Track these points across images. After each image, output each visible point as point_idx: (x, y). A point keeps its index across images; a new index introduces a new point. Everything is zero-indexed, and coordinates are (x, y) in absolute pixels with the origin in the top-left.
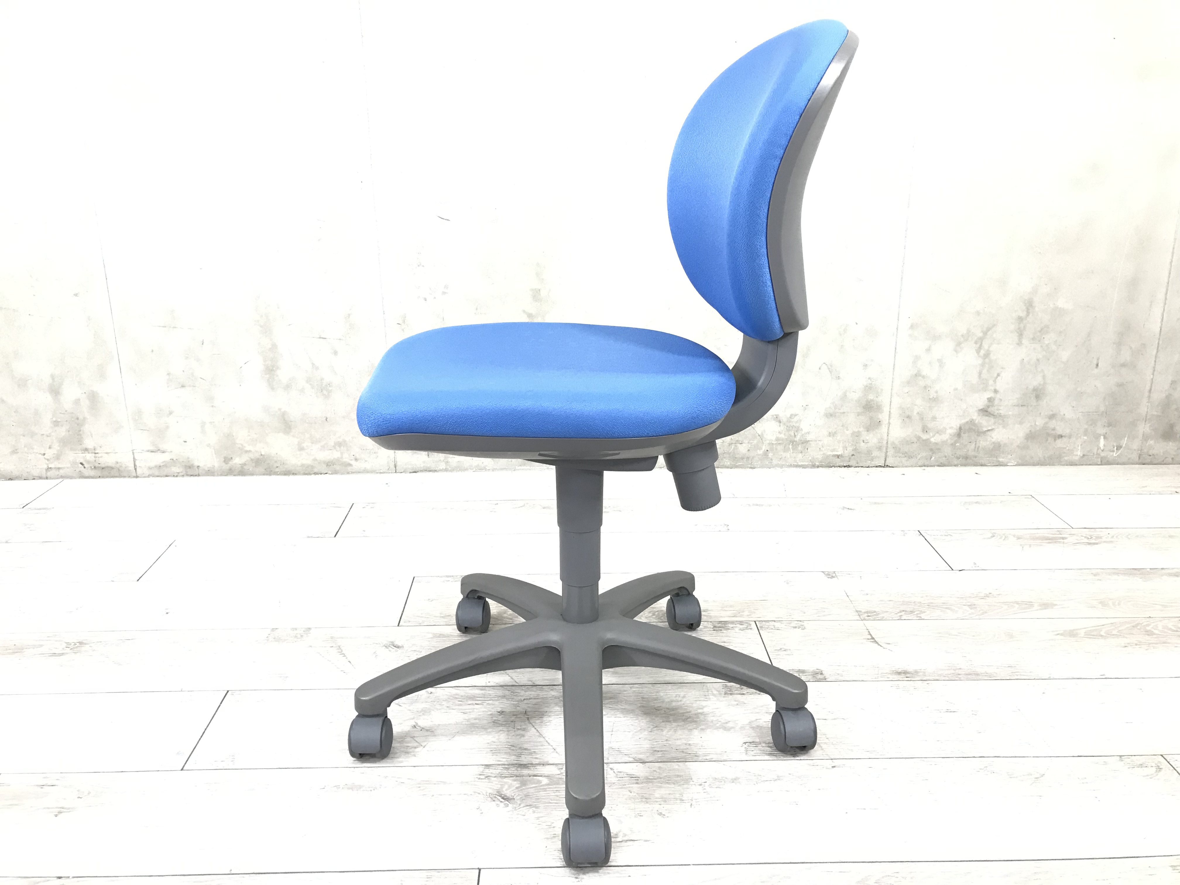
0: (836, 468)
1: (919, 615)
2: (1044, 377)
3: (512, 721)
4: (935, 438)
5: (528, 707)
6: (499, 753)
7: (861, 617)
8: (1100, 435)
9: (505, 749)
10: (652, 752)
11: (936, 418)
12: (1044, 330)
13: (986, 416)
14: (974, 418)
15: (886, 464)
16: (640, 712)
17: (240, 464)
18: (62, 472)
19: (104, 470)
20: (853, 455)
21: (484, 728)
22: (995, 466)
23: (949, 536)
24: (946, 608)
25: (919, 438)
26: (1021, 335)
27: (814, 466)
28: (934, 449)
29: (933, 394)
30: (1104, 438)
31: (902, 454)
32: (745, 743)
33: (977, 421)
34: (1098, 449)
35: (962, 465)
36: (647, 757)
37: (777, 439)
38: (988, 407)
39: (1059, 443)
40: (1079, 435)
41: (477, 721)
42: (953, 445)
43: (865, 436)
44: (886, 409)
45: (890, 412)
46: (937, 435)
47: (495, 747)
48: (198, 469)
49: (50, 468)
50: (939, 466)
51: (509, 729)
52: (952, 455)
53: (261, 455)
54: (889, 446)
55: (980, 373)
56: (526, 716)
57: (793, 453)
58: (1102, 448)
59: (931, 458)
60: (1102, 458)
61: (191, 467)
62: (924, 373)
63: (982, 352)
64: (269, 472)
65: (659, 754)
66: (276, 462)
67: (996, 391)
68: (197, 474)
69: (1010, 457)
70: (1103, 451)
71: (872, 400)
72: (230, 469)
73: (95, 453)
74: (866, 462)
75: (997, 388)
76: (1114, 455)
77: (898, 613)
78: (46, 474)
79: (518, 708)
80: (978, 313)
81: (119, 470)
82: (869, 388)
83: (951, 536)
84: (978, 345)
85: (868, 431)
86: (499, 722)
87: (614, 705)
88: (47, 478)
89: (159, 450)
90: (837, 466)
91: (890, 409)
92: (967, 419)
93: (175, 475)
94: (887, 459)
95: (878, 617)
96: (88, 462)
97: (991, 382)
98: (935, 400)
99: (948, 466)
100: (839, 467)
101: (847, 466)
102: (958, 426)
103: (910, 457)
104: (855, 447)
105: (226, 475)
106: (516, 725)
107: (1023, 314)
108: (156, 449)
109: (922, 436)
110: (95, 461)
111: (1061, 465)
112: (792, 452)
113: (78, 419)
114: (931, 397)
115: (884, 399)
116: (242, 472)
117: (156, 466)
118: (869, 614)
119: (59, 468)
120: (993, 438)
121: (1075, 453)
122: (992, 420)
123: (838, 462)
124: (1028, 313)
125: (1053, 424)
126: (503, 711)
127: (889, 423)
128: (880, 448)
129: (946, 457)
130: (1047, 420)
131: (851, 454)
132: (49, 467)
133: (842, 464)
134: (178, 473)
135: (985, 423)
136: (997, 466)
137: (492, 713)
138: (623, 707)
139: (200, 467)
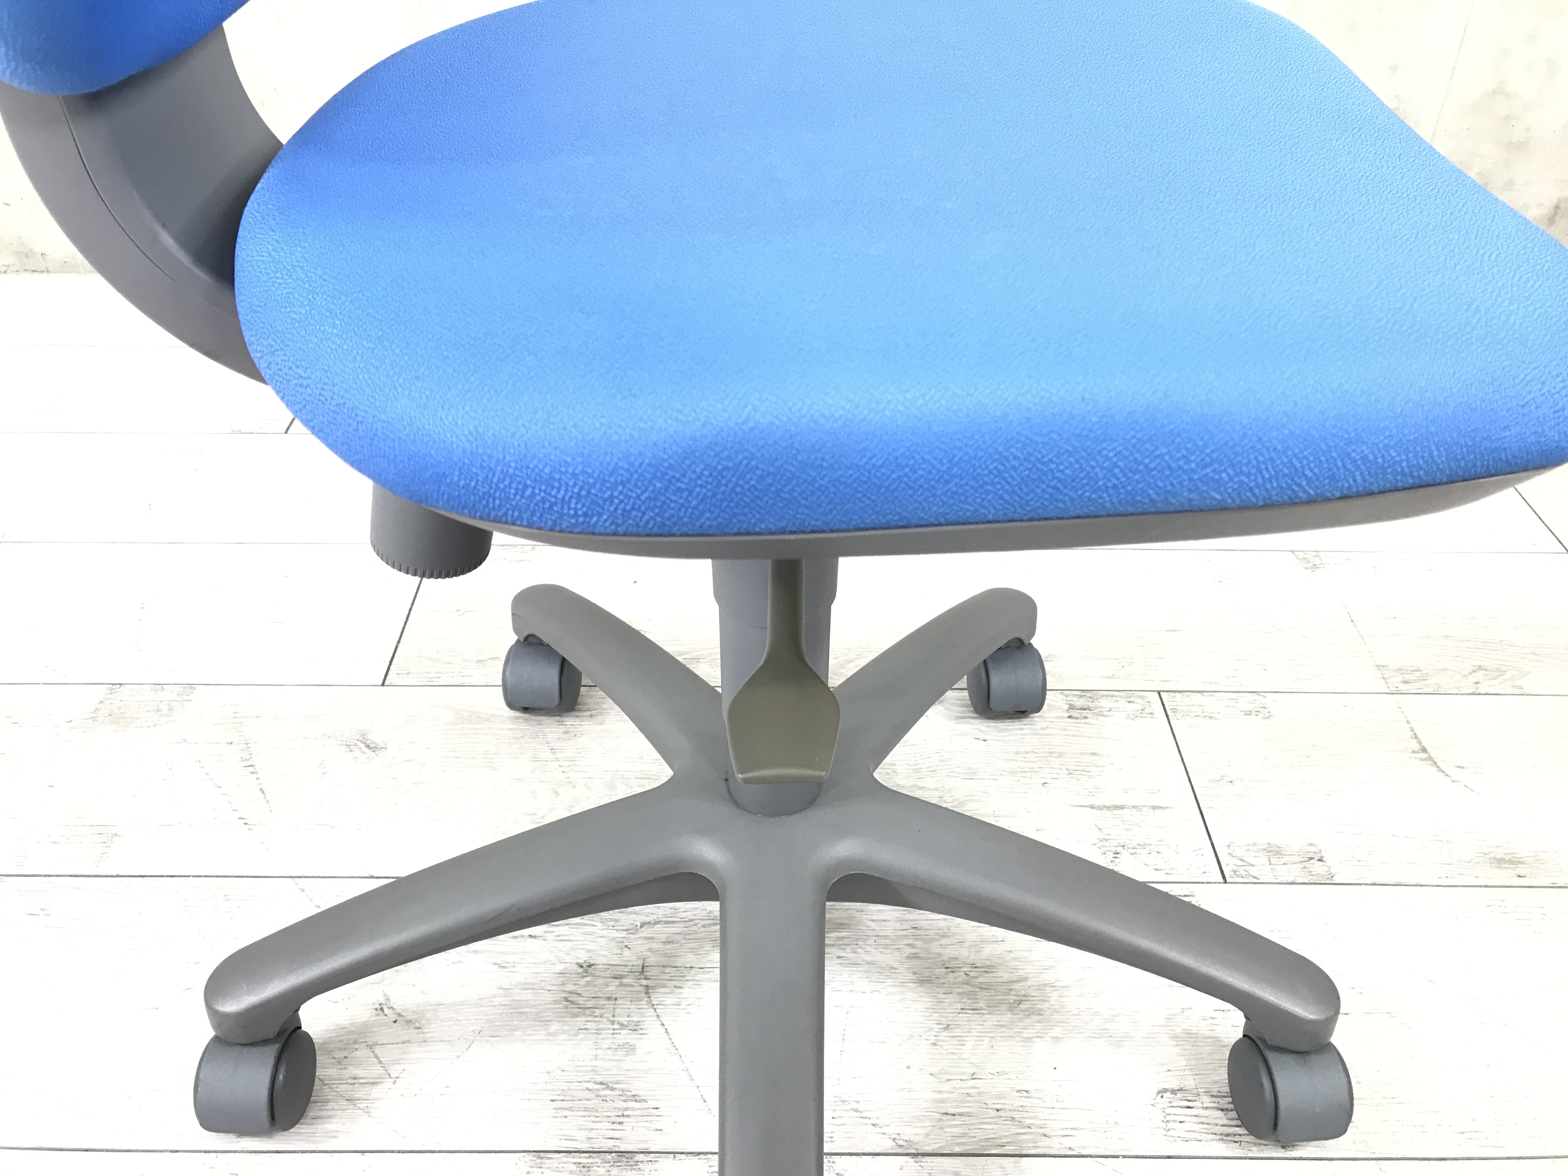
3: (609, 998)
5: (650, 950)
6: (570, 1109)
9: (587, 1094)
10: (938, 1116)
16: (911, 976)
21: (541, 1020)
32: (1162, 1092)
36: (927, 1135)
41: (527, 995)
47: (564, 1086)
51: (602, 1026)
56: (644, 982)
65: (954, 1128)
79: (627, 952)
86: (580, 1000)
87: (848, 949)
106: (618, 1011)
126: (592, 962)
137: (565, 969)
138: (868, 958)
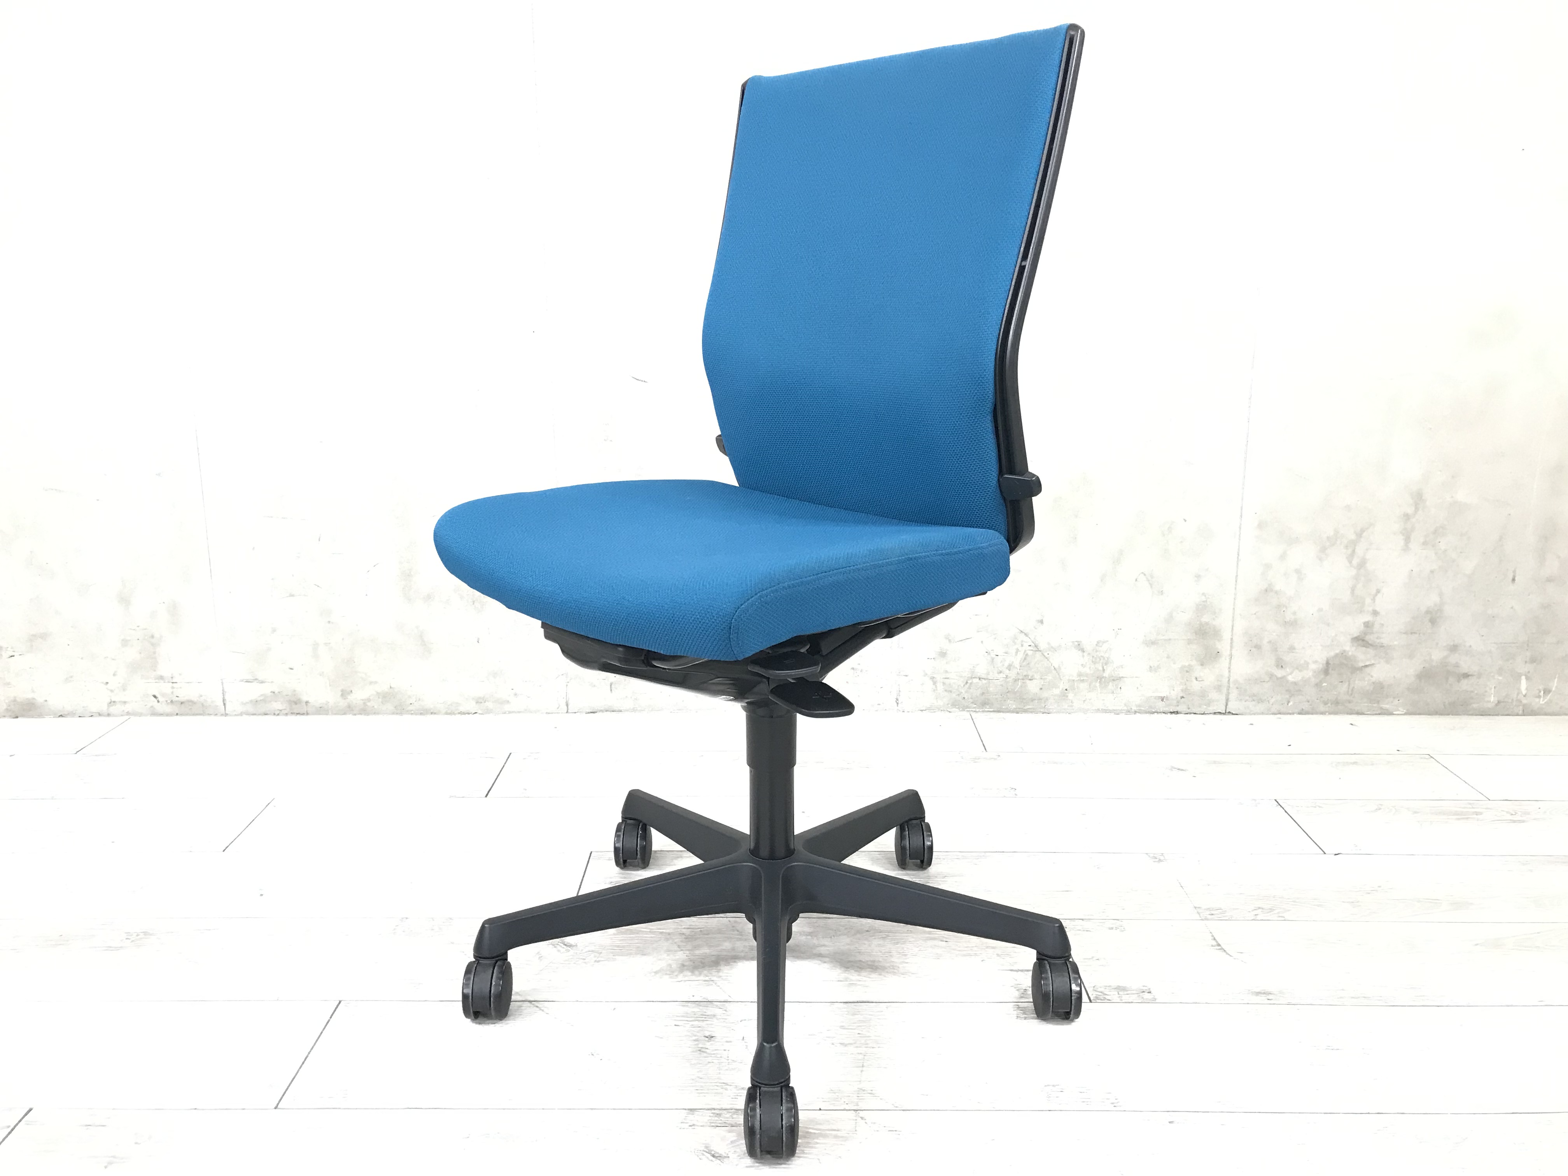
0: (1160, 715)
1: (1280, 915)
2: (1441, 595)
4: (1293, 674)
7: (1201, 916)
8: (1519, 676)
11: (1294, 649)
12: (1439, 532)
13: (1364, 646)
14: (1347, 648)
15: (1227, 711)
17: (363, 700)
18: (128, 708)
19: (183, 705)
20: (1182, 697)
22: (1376, 714)
23: (1318, 807)
24: (1318, 906)
25: (1271, 676)
26: (1407, 540)
27: (1128, 712)
28: (1294, 690)
29: (1289, 617)
30: (1526, 678)
31: (1249, 697)
33: (1350, 653)
34: (1518, 694)
35: (1330, 714)
37: (1080, 674)
38: (1366, 634)
39: (1465, 685)
40: (1492, 674)
42: (1317, 685)
43: (1199, 671)
44: (1226, 635)
45: (1232, 639)
46: (1297, 671)
48: (307, 705)
49: (114, 702)
50: (1299, 714)
52: (1317, 699)
53: (391, 687)
54: (1231, 686)
55: (1353, 590)
57: (1101, 693)
58: (1524, 692)
59: (1289, 702)
60: (1524, 705)
61: (297, 702)
62: (1277, 588)
63: (1355, 562)
64: (400, 710)
66: (410, 697)
67: (1375, 613)
68: (305, 713)
69: (1396, 702)
70: (1524, 696)
71: (1207, 624)
72: (349, 707)
73: (173, 683)
74: (1200, 707)
75: (1378, 609)
76: (1541, 703)
77: (1253, 911)
78: (108, 709)
80: (1348, 508)
81: (203, 705)
82: (1203, 607)
83: (1320, 807)
84: (1350, 551)
85: (1202, 665)
88: (109, 715)
89: (256, 679)
90: (1160, 712)
91: (1232, 635)
92: (1337, 651)
93: (276, 713)
94: (1229, 703)
95: (1224, 916)
96: (163, 695)
97: (1368, 601)
98: (1292, 624)
99: (1312, 714)
100: (1164, 713)
101: (1174, 712)
102: (1325, 659)
103: (1260, 701)
104: (1185, 687)
105: (345, 714)
107: (1410, 510)
108: (252, 678)
109: (1275, 673)
110: (172, 693)
111: (1468, 715)
112: (1099, 691)
113: (153, 637)
114: (1288, 619)
115: (1223, 622)
116: (364, 710)
117: (251, 701)
118: (1213, 912)
119: (125, 702)
120: (1372, 677)
121: (1486, 699)
122: (1371, 651)
123: (1161, 705)
124: (1417, 509)
125: (1453, 659)
127: (1231, 656)
128: (1218, 688)
129: (1308, 702)
130: (1445, 653)
131: (1179, 698)
132: (113, 700)
133: (1167, 709)
134: (281, 710)
135: (1362, 656)
136: (1379, 714)
139: (310, 703)
